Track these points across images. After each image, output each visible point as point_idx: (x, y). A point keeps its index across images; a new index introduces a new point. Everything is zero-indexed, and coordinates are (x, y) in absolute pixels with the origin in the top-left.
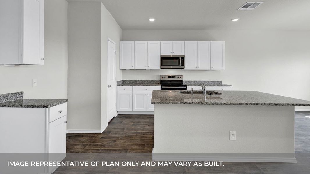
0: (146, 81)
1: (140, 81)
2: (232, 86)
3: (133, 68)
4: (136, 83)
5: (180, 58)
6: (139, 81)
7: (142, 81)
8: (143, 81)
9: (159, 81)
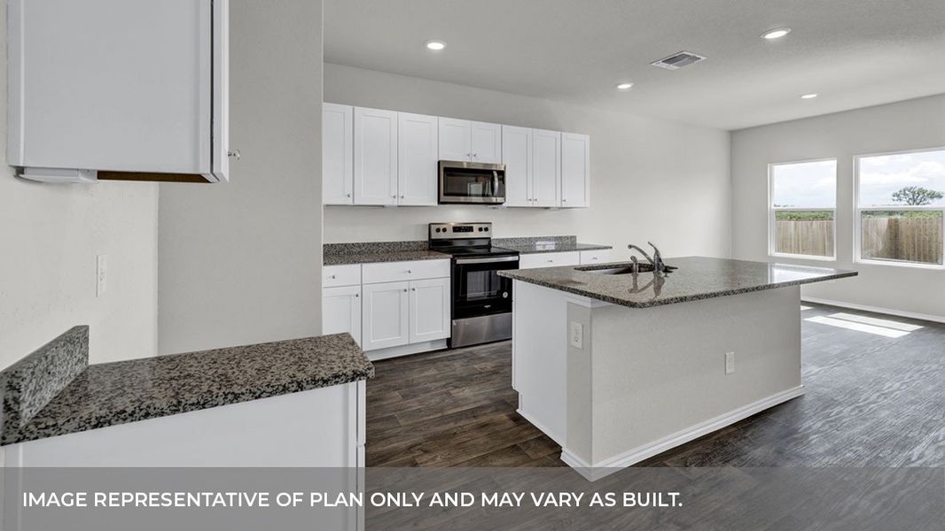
0: (385, 243)
1: (364, 244)
2: (611, 248)
3: (349, 202)
4: (350, 253)
5: (496, 174)
6: (359, 245)
7: (368, 244)
8: (374, 244)
9: (425, 242)
